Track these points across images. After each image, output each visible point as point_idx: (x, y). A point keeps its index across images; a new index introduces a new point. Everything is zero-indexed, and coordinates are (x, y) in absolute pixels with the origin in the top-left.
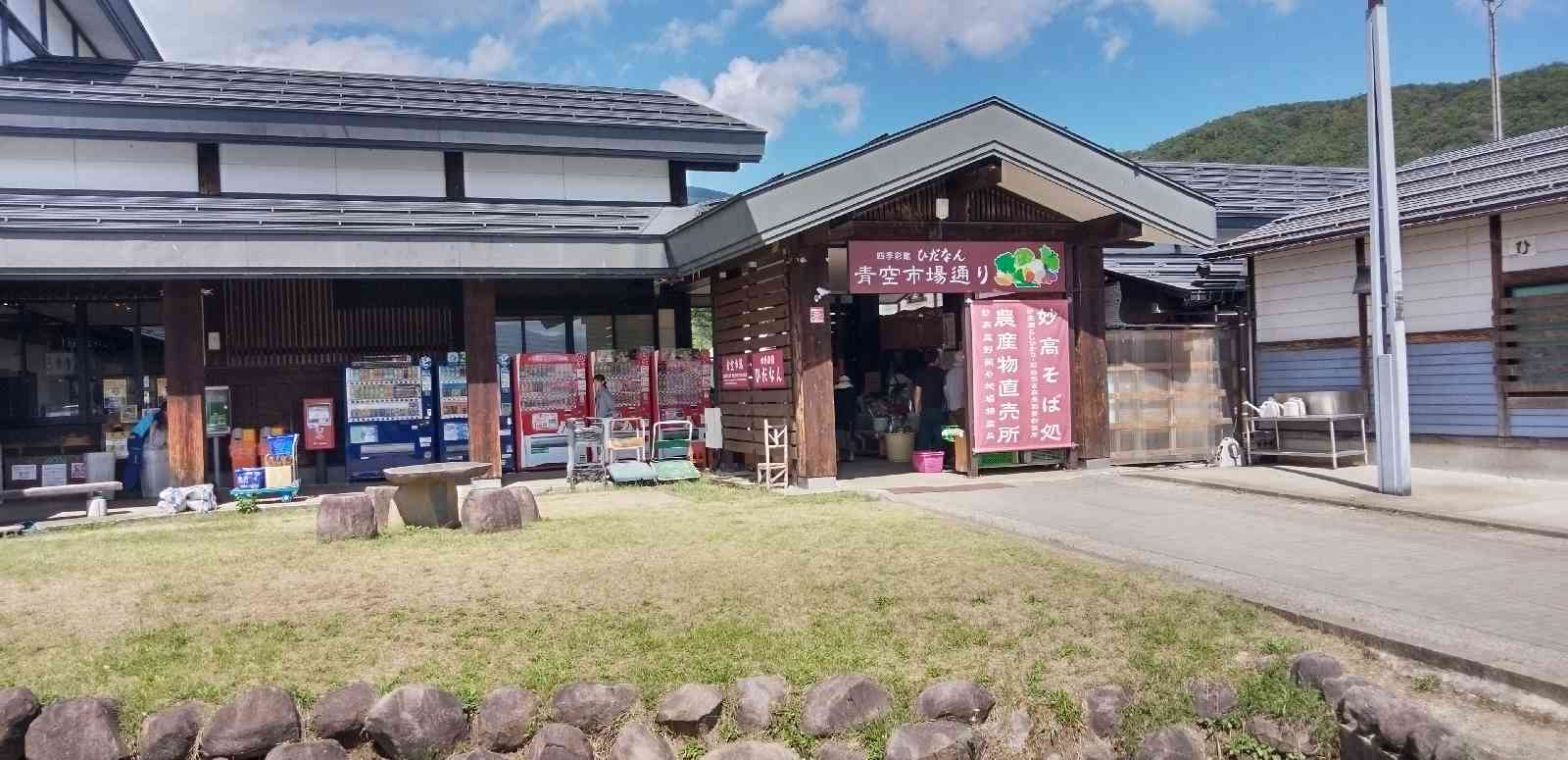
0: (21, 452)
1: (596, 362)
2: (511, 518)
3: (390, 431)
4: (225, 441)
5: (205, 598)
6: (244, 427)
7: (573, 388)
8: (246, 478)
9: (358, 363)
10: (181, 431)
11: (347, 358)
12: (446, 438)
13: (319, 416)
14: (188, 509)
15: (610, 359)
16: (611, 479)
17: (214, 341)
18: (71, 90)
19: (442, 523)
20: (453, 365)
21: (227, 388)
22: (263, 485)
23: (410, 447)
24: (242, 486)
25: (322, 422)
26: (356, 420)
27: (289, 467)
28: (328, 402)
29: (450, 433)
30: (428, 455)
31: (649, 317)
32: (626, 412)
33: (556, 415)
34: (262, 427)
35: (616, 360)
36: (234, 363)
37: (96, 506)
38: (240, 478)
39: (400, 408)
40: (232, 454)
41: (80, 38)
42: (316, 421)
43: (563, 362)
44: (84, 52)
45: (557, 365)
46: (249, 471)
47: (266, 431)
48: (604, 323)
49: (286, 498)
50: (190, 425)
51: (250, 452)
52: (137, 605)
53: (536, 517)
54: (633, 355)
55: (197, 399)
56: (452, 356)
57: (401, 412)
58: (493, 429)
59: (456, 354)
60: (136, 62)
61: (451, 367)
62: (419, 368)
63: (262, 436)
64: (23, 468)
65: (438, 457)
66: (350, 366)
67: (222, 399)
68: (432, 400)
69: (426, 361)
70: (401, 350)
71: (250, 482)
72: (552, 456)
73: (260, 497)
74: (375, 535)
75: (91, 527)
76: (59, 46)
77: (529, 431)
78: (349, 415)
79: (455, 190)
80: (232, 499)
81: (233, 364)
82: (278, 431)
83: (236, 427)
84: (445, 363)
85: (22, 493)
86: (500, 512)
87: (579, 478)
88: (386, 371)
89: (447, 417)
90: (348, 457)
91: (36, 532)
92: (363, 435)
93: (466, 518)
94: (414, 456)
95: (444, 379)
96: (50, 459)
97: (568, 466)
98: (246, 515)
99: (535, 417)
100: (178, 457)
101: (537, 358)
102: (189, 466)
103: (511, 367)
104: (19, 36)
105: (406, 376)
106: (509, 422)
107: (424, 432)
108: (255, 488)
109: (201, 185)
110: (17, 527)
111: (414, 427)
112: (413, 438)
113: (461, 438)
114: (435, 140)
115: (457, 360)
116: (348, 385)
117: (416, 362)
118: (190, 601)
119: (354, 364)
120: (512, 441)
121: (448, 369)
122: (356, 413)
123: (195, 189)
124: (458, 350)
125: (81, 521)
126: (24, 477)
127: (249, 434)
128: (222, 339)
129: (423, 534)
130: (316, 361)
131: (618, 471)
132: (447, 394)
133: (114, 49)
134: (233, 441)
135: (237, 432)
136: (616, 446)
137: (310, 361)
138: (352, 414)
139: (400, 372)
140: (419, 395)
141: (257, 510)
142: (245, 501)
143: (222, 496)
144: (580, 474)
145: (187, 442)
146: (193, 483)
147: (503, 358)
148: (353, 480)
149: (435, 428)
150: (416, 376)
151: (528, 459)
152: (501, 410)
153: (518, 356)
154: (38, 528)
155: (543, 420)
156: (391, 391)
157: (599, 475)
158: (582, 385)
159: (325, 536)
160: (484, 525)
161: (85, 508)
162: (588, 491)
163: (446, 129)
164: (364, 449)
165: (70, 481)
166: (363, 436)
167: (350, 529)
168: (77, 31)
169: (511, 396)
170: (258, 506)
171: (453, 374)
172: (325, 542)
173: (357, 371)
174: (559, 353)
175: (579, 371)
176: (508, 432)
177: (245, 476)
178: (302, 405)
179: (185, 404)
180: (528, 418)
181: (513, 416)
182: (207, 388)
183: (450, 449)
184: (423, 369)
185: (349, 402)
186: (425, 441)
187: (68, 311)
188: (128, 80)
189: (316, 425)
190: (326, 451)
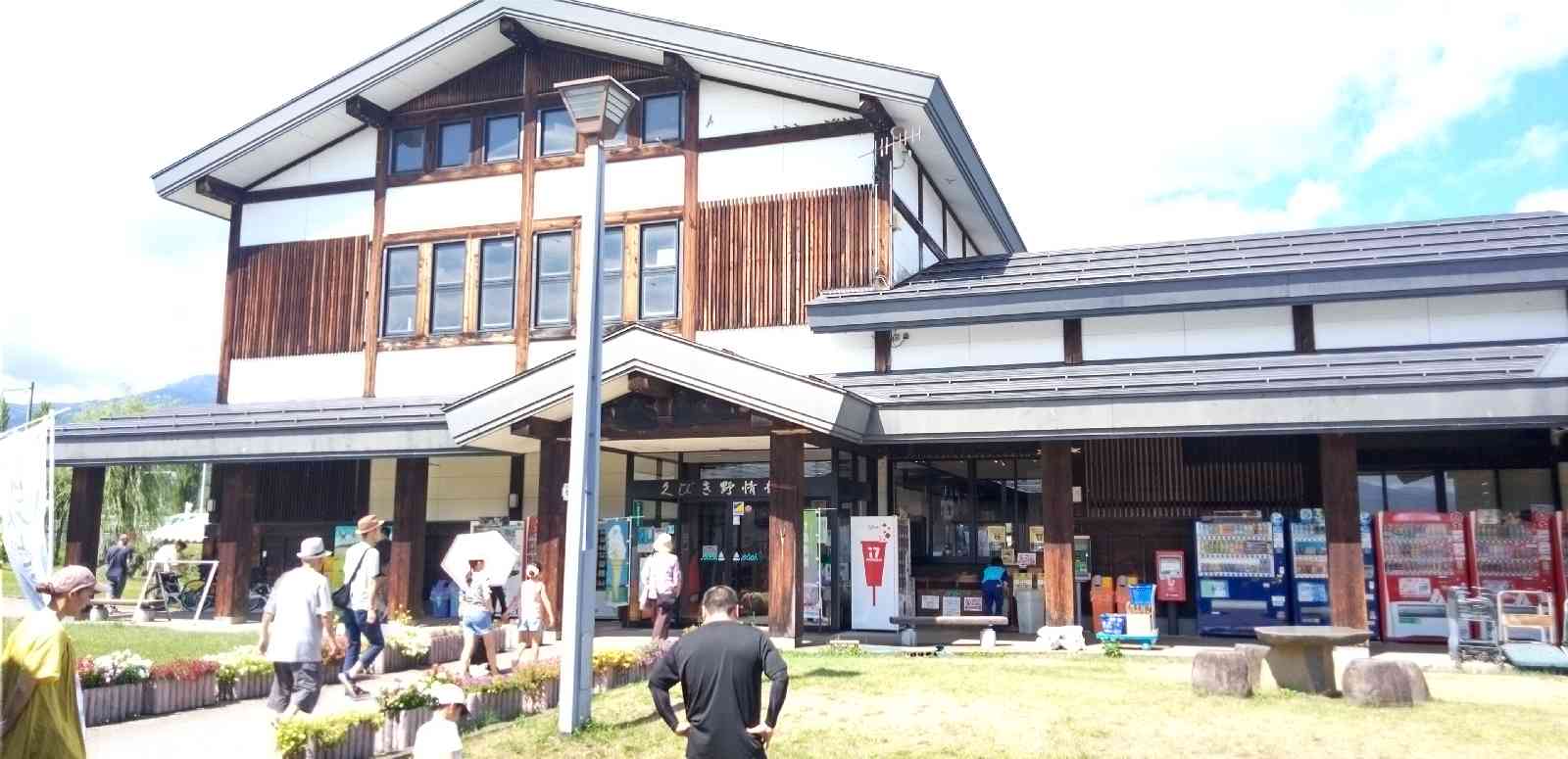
0: (927, 585)
1: (1477, 523)
2: (1400, 694)
3: (1240, 587)
4: (1086, 587)
5: (1104, 735)
6: (1102, 575)
7: (1447, 550)
8: (1109, 623)
9: (1208, 518)
10: (1055, 576)
11: (1196, 513)
12: (1301, 599)
13: (1170, 567)
14: (1061, 648)
15: (1495, 520)
16: (1508, 661)
17: (1077, 494)
18: (971, 285)
19: (1318, 690)
20: (1305, 523)
21: (1088, 537)
22: (1124, 631)
23: (1262, 605)
24: (1106, 631)
25: (1173, 574)
26: (1206, 574)
27: (1149, 616)
28: (1180, 555)
29: (1305, 593)
30: (1281, 615)
31: (1546, 472)
32: (1519, 584)
33: (1427, 581)
34: (1119, 575)
35: (1503, 521)
36: (1096, 514)
37: (989, 635)
38: (1104, 623)
39: (1251, 565)
40: (1092, 599)
41: (967, 241)
42: (1168, 572)
43: (1435, 522)
44: (971, 253)
45: (1429, 525)
46: (1112, 617)
47: (1122, 579)
48: (1484, 479)
49: (1146, 646)
50: (1062, 571)
51: (1109, 599)
52: (1049, 732)
53: (1426, 695)
54: (1527, 517)
55: (1068, 546)
56: (1305, 514)
57: (1254, 569)
58: (1357, 592)
59: (1309, 511)
60: (1010, 254)
61: (1304, 524)
62: (1269, 524)
63: (1118, 584)
64: (929, 598)
65: (1292, 619)
66: (1200, 520)
67: (1084, 547)
68: (1285, 558)
69: (1277, 517)
70: (1252, 505)
71: (1114, 627)
72: (1427, 627)
73: (1123, 642)
74: (1250, 694)
75: (986, 655)
76: (954, 252)
77: (1396, 596)
78: (1199, 568)
79: (1304, 341)
80: (1098, 641)
81: (1093, 516)
82: (1132, 580)
83: (1097, 574)
84: (1298, 520)
85: (934, 621)
86: (1387, 685)
87: (1464, 656)
88: (1235, 525)
89: (1302, 576)
90: (1199, 610)
91: (946, 655)
92: (1213, 589)
93: (1348, 689)
94: (1267, 615)
95: (1298, 535)
96: (949, 592)
97: (1450, 641)
98: (1111, 658)
99: (1402, 582)
100: (1052, 598)
101: (1401, 517)
102: (1062, 608)
103: (1373, 525)
104: (929, 248)
105: (1256, 532)
106: (1372, 586)
107: (1275, 590)
108: (1117, 634)
109: (1067, 355)
110: (933, 649)
111: (1266, 585)
112: (1266, 596)
113: (1317, 600)
114: (1284, 295)
115: (1311, 517)
116: (1198, 538)
117: (1266, 518)
118: (1092, 735)
119: (1205, 518)
120: (1377, 606)
121: (1301, 526)
122: (1207, 567)
123: (1062, 359)
124: (1312, 506)
125: (974, 649)
126: (930, 607)
127: (1107, 581)
128: (1084, 492)
129: (1300, 699)
130: (1167, 515)
131: (1519, 652)
132: (1301, 552)
133: (992, 247)
134: (1093, 588)
135: (1097, 578)
136: (1512, 623)
137: (1161, 514)
138: (1202, 567)
139: (1250, 527)
140: (1271, 551)
141: (1120, 655)
142: (1110, 645)
143: (1090, 638)
144: (1467, 652)
145: (1060, 585)
146: (1064, 623)
147: (1364, 517)
148: (1205, 634)
149: (1289, 587)
150: (1267, 531)
151: (1395, 628)
152: (1366, 572)
153: (1381, 515)
154: (948, 652)
155: (1409, 586)
156: (1241, 547)
157: (1491, 655)
158: (1459, 549)
159: (1202, 690)
160: (1369, 697)
161: (978, 637)
162: (1479, 672)
163: (1294, 283)
164: (1214, 604)
165: (963, 613)
166: (1214, 591)
167: (1226, 686)
168: (966, 236)
169: (1373, 558)
170: (1122, 651)
171: (1307, 532)
172: (1200, 695)
173: (1207, 526)
174: (1428, 511)
175: (1455, 532)
176: (1371, 597)
177: (1108, 623)
178: (1154, 557)
179: (1058, 551)
180: (1394, 582)
181: (1377, 579)
182: (1076, 537)
183: (1304, 610)
184: (1273, 525)
185: (1199, 557)
186: (1279, 600)
187: (960, 468)
188: (1007, 272)
189: (1168, 576)
190: (1178, 604)
